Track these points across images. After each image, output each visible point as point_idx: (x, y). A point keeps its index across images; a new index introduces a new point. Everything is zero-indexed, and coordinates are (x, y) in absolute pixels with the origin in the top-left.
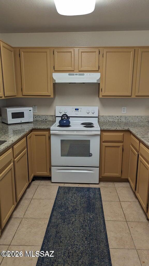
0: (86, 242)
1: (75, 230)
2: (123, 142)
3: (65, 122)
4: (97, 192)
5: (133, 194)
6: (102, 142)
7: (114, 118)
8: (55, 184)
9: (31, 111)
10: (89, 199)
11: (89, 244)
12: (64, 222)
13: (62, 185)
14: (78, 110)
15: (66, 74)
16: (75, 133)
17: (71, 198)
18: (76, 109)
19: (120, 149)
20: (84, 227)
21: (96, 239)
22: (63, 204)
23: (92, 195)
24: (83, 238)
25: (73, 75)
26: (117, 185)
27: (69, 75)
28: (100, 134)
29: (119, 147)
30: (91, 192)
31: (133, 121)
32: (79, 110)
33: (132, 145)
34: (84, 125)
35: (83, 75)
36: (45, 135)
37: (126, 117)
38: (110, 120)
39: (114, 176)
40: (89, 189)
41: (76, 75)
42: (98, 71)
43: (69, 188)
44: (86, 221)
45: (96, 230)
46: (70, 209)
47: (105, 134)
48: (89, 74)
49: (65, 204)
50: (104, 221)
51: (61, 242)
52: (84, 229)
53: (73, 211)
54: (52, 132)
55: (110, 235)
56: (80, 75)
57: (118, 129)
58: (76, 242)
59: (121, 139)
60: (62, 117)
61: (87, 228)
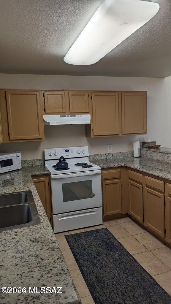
0: (129, 278)
1: (113, 271)
2: (120, 178)
3: (63, 164)
4: (106, 232)
5: (138, 227)
6: (103, 180)
7: (102, 156)
8: (58, 234)
9: (19, 156)
10: (104, 241)
11: (133, 278)
12: (97, 267)
13: (67, 234)
14: (68, 151)
15: (58, 116)
16: (77, 175)
17: (86, 244)
18: (66, 151)
19: (119, 185)
20: (118, 265)
21: (136, 273)
22: (83, 251)
23: (104, 236)
24: (124, 275)
25: (65, 116)
26: (120, 221)
27: (61, 117)
28: (101, 172)
29: (118, 183)
30: (101, 234)
31: (119, 157)
32: (70, 151)
33: (130, 179)
34: (82, 166)
35: (75, 116)
36: (44, 181)
37: (112, 154)
38: (99, 158)
39: (116, 213)
40: (97, 231)
41: (68, 116)
42: (88, 113)
43: (77, 235)
44: (116, 260)
45: (131, 265)
46: (93, 253)
47: (104, 172)
48: (79, 115)
49: (85, 251)
50: (131, 256)
51: (107, 285)
52: (119, 267)
53: (97, 255)
54: (53, 177)
55: (145, 266)
56: (71, 116)
57: (115, 166)
58: (120, 280)
59: (118, 176)
60: (60, 159)
61: (122, 266)
